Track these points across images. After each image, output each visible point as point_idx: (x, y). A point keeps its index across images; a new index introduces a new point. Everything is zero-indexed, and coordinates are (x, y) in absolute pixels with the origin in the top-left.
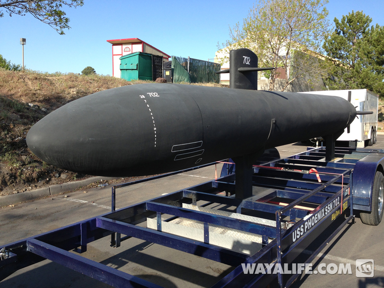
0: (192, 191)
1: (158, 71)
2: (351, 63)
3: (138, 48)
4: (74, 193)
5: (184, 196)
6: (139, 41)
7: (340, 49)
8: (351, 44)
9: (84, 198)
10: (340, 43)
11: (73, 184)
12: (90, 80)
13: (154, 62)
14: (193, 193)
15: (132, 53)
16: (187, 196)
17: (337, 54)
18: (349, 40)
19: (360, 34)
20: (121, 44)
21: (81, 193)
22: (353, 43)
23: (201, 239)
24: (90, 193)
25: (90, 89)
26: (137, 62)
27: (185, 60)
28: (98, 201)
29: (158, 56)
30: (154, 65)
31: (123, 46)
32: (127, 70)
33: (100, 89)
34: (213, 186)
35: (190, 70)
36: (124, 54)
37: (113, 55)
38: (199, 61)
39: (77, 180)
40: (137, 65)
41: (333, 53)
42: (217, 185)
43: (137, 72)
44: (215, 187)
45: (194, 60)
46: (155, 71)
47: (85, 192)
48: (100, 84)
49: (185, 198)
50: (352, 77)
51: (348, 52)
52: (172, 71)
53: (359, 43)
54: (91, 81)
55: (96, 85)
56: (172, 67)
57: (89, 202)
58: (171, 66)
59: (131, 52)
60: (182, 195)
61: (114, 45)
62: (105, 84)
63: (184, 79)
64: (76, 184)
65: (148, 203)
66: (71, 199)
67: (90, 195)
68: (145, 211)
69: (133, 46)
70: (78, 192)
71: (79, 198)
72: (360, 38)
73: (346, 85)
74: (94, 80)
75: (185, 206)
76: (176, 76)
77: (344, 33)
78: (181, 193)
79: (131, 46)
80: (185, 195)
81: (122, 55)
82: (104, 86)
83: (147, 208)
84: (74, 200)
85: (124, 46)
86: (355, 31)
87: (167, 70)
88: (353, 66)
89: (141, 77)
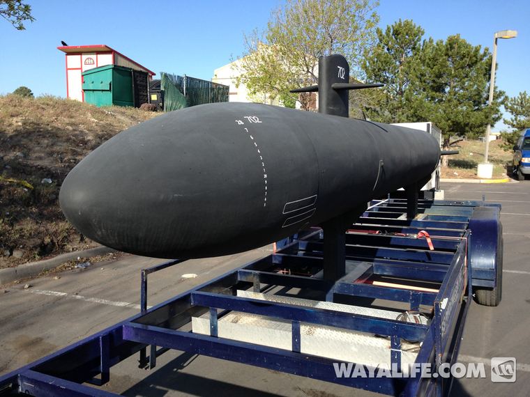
0: (253, 271)
1: (141, 93)
2: (398, 89)
3: (107, 60)
4: (36, 281)
5: (239, 279)
6: (108, 50)
7: (384, 70)
8: (398, 63)
9: (57, 288)
10: (385, 61)
11: (34, 266)
12: (43, 104)
13: (135, 80)
14: (255, 275)
15: (98, 68)
16: (244, 279)
17: (381, 76)
18: (395, 58)
19: (408, 50)
20: (79, 53)
21: (50, 280)
22: (401, 63)
23: (287, 346)
24: (64, 279)
25: (43, 117)
26: (110, 80)
27: (180, 78)
28: (84, 292)
29: (141, 72)
30: (136, 85)
31: (83, 56)
32: (94, 90)
33: (59, 118)
34: (274, 262)
35: (186, 94)
36: (85, 68)
37: (67, 69)
38: (200, 81)
39: (39, 260)
40: (110, 84)
41: (375, 76)
42: (280, 259)
43: (110, 95)
44: (277, 262)
45: (192, 79)
46: (137, 94)
47: (56, 278)
48: (59, 111)
49: (241, 282)
50: (399, 108)
51: (395, 74)
52: (162, 95)
53: (409, 62)
54: (43, 106)
55: (52, 112)
56: (162, 89)
57: (69, 294)
58: (160, 86)
59: (95, 66)
60: (237, 277)
61: (69, 54)
62: (65, 110)
63: (180, 107)
64: (39, 266)
65: (194, 294)
66: (38, 291)
67: (66, 283)
68: (189, 307)
69: (99, 56)
70: (44, 278)
71: (50, 289)
72: (409, 55)
73: (393, 118)
74: (48, 105)
75: (241, 294)
76: (168, 102)
77: (388, 49)
78: (235, 274)
79: (95, 56)
80: (241, 277)
81: (81, 69)
82: (64, 114)
83: (192, 301)
84: (44, 292)
85: (85, 57)
86: (403, 46)
87: (153, 93)
88: (401, 93)
89: (117, 101)
